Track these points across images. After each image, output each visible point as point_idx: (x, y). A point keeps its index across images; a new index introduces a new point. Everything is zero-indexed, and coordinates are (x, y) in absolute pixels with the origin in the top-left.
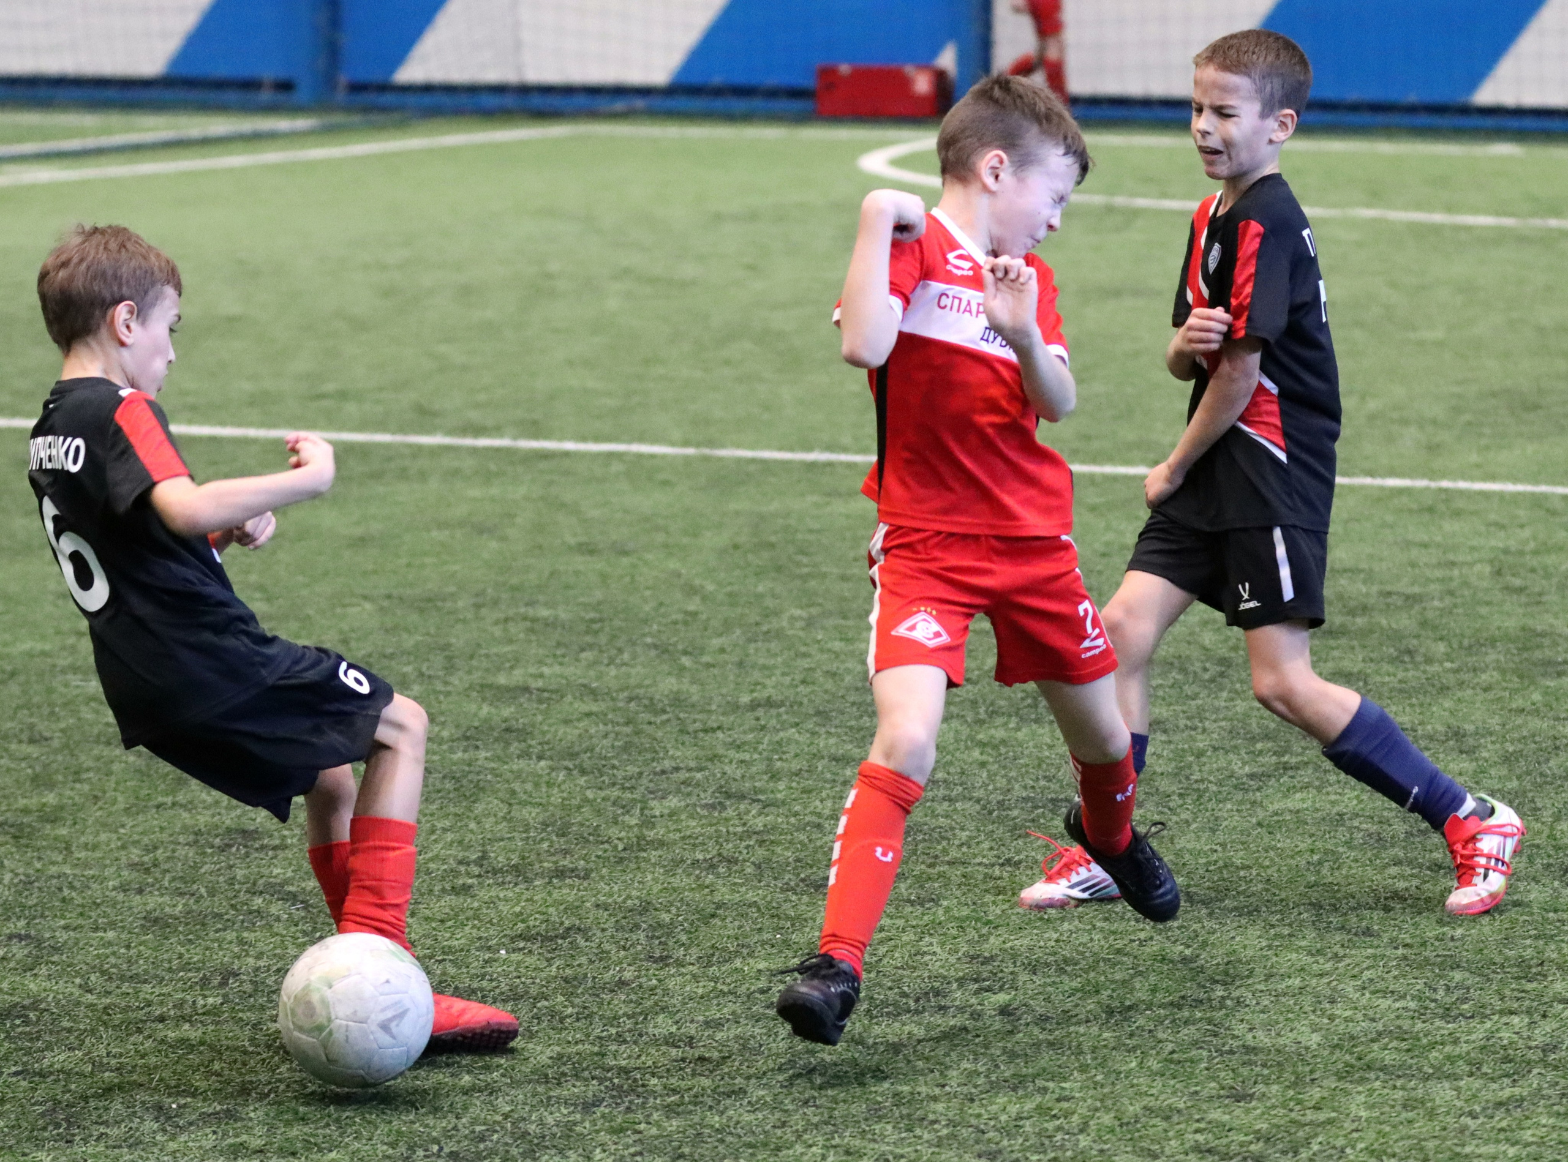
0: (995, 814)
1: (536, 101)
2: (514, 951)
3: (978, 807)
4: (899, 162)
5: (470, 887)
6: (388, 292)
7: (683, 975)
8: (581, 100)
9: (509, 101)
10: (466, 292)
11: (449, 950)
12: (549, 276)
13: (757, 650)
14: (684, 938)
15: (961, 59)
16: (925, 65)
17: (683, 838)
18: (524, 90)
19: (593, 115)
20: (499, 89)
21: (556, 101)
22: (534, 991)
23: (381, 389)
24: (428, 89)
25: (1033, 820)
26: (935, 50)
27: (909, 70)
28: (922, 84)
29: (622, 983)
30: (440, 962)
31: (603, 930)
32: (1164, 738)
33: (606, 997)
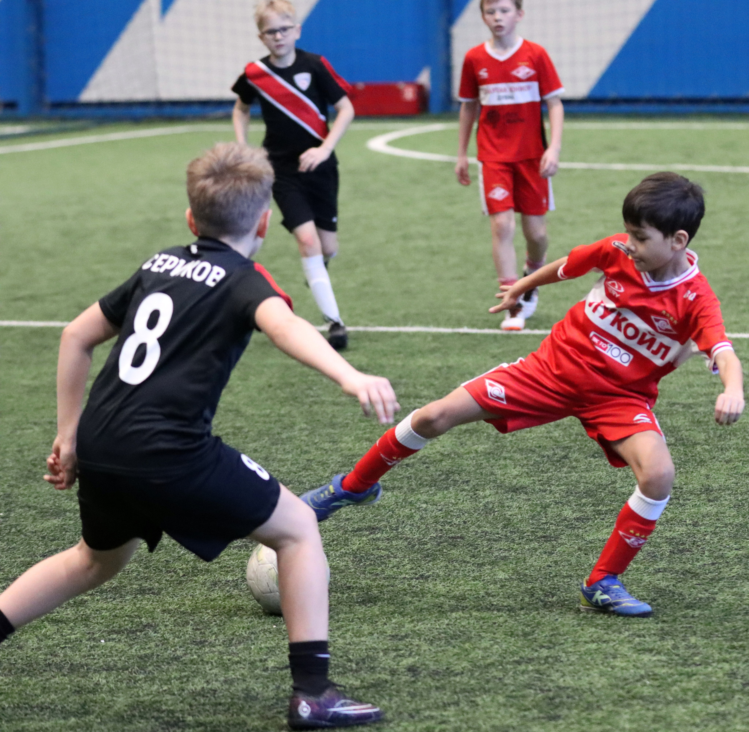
0: (417, 547)
1: (168, 110)
2: (109, 640)
3: (406, 543)
4: (392, 143)
5: (86, 601)
6: (66, 233)
7: (213, 652)
8: (196, 109)
9: (150, 111)
10: (114, 231)
11: (70, 641)
12: (168, 220)
13: (277, 450)
14: (215, 629)
15: (433, 77)
16: (411, 83)
17: (221, 567)
18: (160, 104)
19: (203, 118)
20: (144, 104)
21: (178, 110)
22: (119, 665)
23: (57, 294)
24: (100, 105)
25: (439, 550)
26: (417, 72)
27: (401, 85)
28: (409, 94)
29: (176, 659)
30: (63, 648)
31: (166, 626)
32: (525, 497)
33: (165, 667)
